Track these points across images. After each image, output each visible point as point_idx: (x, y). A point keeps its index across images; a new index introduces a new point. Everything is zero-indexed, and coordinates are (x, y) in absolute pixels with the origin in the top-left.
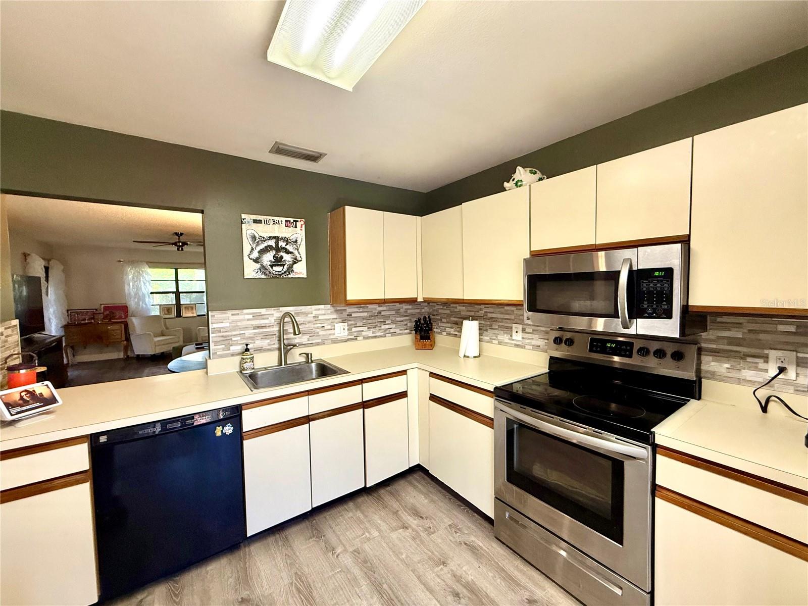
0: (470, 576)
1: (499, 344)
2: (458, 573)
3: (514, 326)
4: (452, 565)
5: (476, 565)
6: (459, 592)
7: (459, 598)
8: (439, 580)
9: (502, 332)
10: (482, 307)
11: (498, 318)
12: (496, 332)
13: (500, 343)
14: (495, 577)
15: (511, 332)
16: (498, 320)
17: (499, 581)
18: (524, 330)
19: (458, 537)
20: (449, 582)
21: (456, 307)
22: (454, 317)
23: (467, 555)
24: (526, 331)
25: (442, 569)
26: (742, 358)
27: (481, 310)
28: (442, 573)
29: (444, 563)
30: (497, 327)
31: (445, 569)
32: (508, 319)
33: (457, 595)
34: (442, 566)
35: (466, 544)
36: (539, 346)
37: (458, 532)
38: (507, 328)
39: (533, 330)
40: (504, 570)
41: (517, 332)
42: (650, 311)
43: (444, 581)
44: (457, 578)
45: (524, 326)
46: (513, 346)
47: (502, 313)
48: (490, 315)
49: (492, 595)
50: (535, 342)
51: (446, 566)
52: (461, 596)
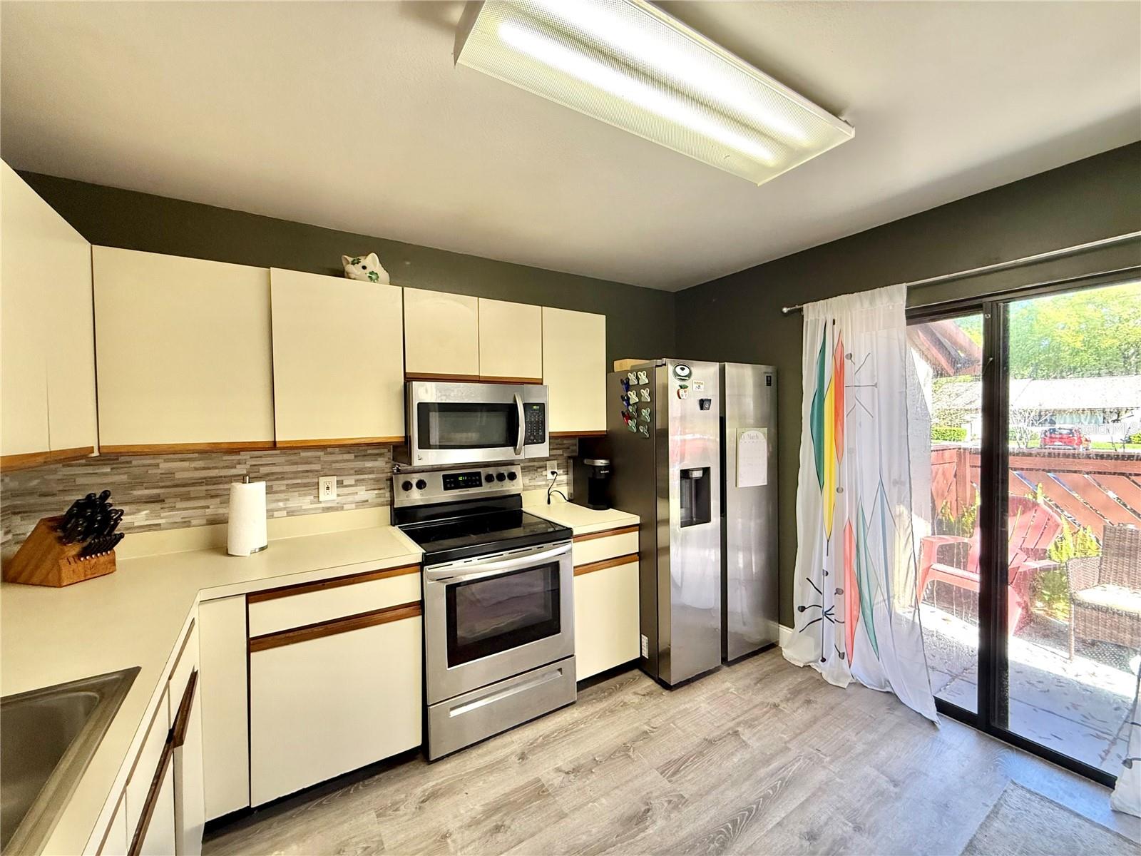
0: (476, 807)
1: (288, 516)
2: (467, 820)
3: (322, 480)
4: (453, 825)
5: (462, 796)
6: (495, 824)
7: (502, 826)
8: (470, 848)
9: (296, 494)
10: (244, 455)
11: (287, 473)
12: (282, 496)
13: (290, 513)
14: (485, 780)
15: (315, 491)
16: (286, 476)
17: (491, 778)
18: (340, 484)
19: (407, 809)
20: (477, 834)
21: (157, 465)
22: (146, 489)
23: (443, 804)
24: (345, 484)
25: (454, 841)
26: (535, 470)
27: (239, 464)
28: (459, 841)
29: (445, 837)
30: (283, 488)
31: (454, 837)
32: (307, 471)
33: (498, 829)
34: (449, 841)
35: (423, 802)
36: (367, 501)
37: (398, 806)
38: (305, 485)
39: (357, 481)
40: (479, 769)
41: (328, 488)
42: (532, 438)
43: (474, 841)
44: (475, 822)
45: (340, 478)
46: (320, 511)
47: (296, 464)
48: (264, 470)
49: (508, 790)
50: (359, 498)
51: (451, 834)
52: (500, 823)
